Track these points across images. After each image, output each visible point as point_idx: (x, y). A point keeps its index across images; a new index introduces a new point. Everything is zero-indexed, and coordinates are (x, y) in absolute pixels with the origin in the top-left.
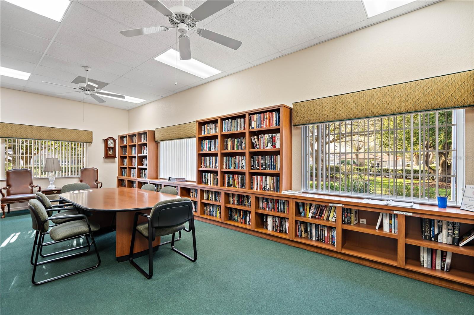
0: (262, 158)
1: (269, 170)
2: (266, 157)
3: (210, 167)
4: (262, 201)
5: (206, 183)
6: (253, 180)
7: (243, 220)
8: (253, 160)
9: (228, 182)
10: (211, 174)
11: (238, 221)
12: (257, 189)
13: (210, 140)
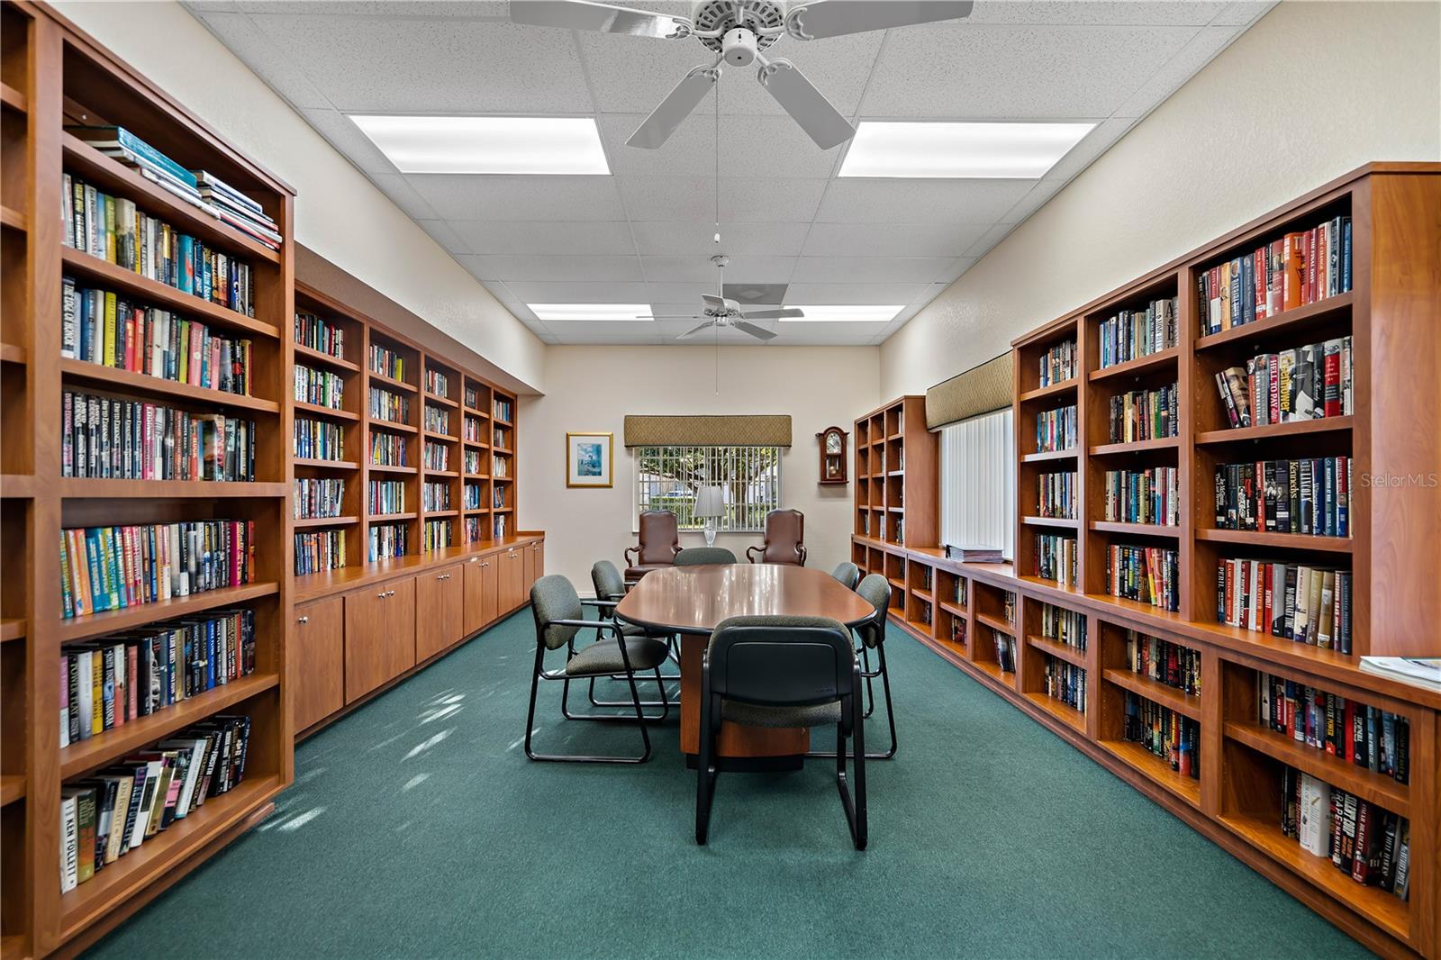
0: (1270, 471)
1: (1310, 532)
2: (1293, 464)
3: (1062, 513)
4: (1273, 692)
5: (1051, 576)
6: (1229, 579)
7: (1181, 755)
8: (1226, 484)
9: (1122, 579)
10: (1065, 541)
11: (1162, 752)
12: (1244, 625)
13: (1062, 410)
